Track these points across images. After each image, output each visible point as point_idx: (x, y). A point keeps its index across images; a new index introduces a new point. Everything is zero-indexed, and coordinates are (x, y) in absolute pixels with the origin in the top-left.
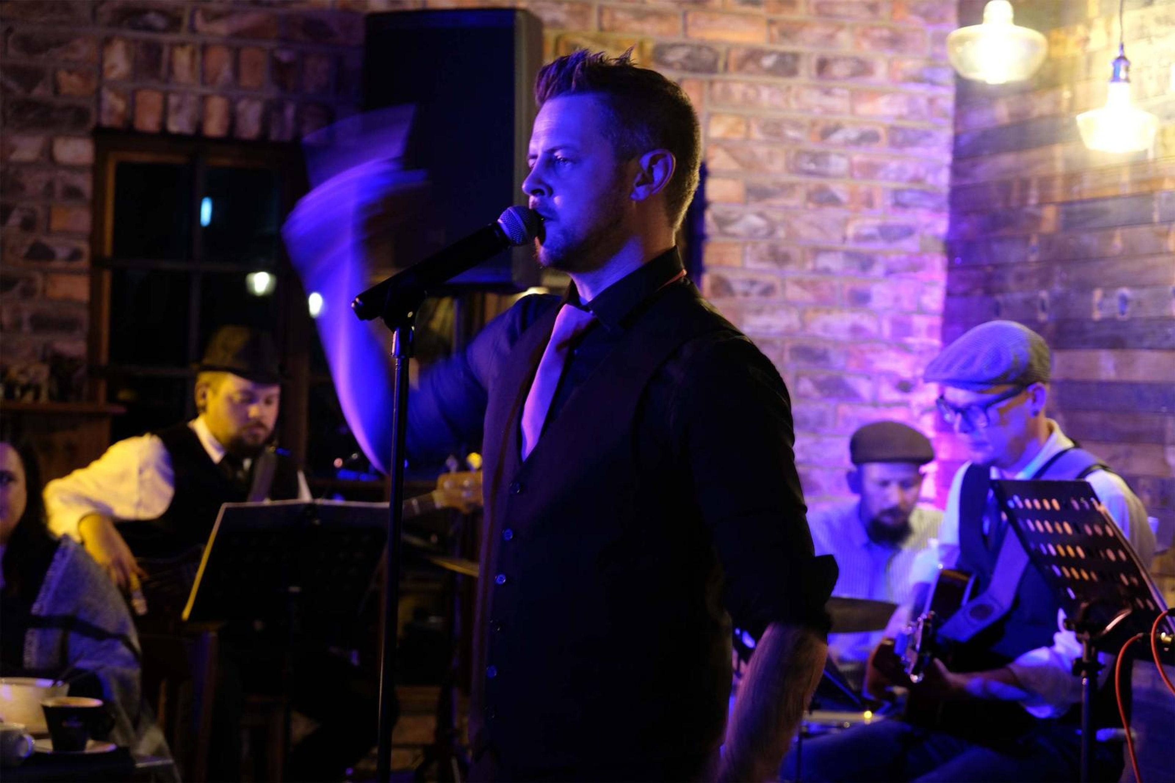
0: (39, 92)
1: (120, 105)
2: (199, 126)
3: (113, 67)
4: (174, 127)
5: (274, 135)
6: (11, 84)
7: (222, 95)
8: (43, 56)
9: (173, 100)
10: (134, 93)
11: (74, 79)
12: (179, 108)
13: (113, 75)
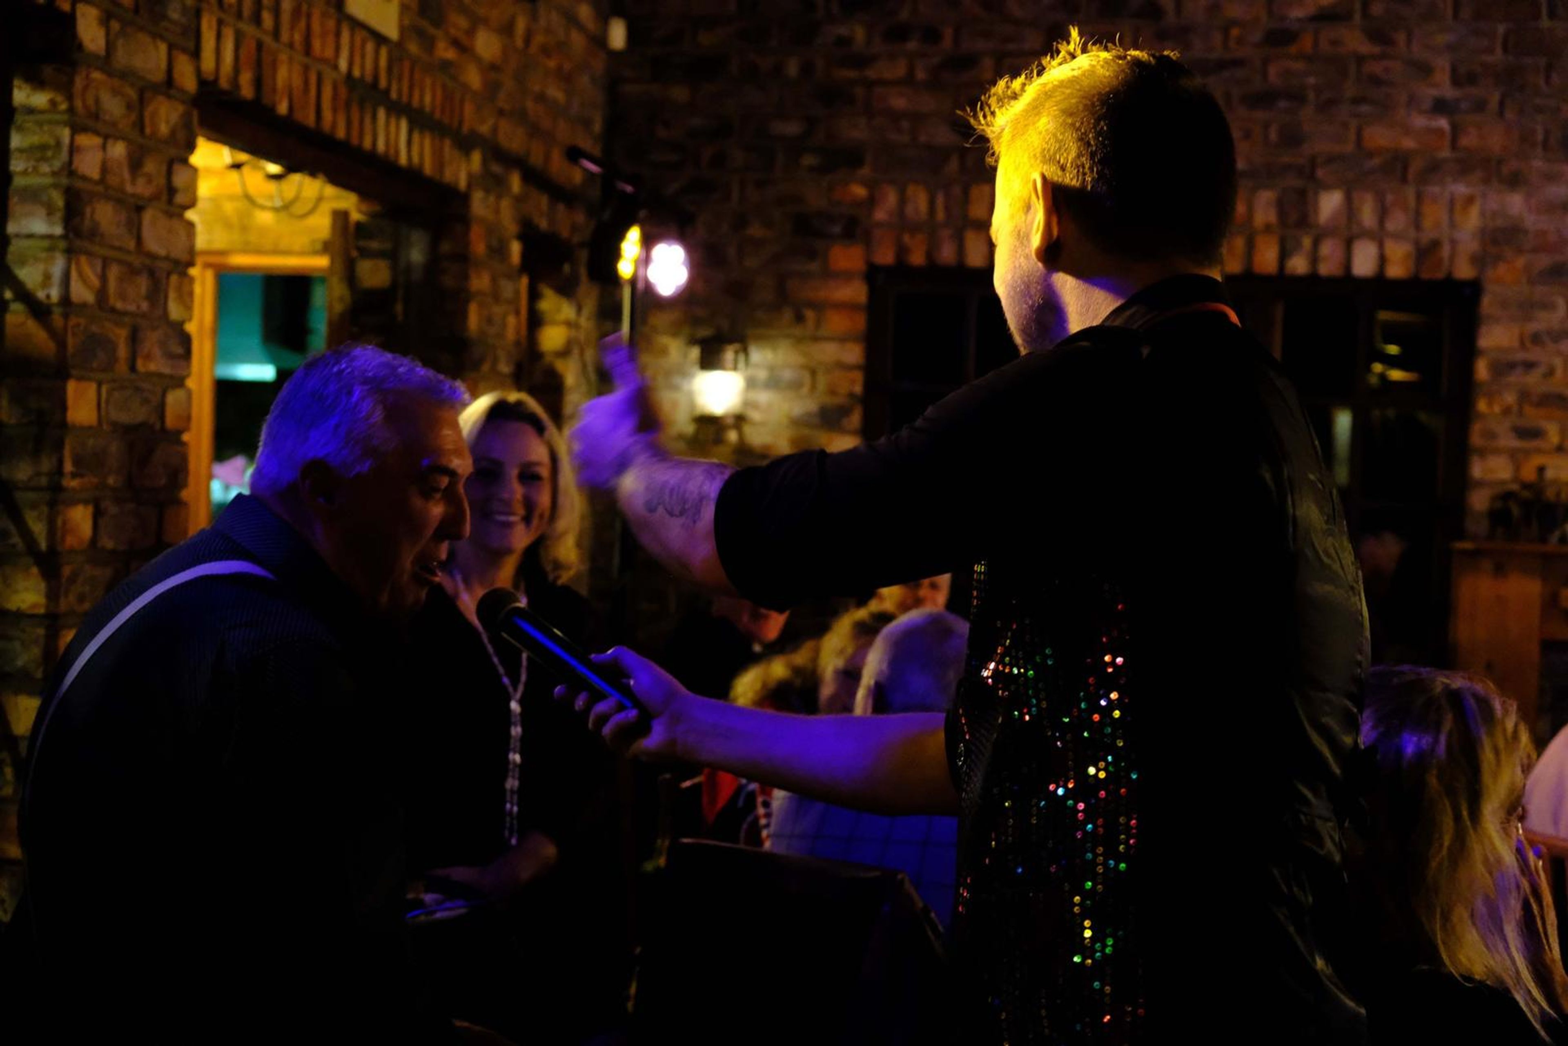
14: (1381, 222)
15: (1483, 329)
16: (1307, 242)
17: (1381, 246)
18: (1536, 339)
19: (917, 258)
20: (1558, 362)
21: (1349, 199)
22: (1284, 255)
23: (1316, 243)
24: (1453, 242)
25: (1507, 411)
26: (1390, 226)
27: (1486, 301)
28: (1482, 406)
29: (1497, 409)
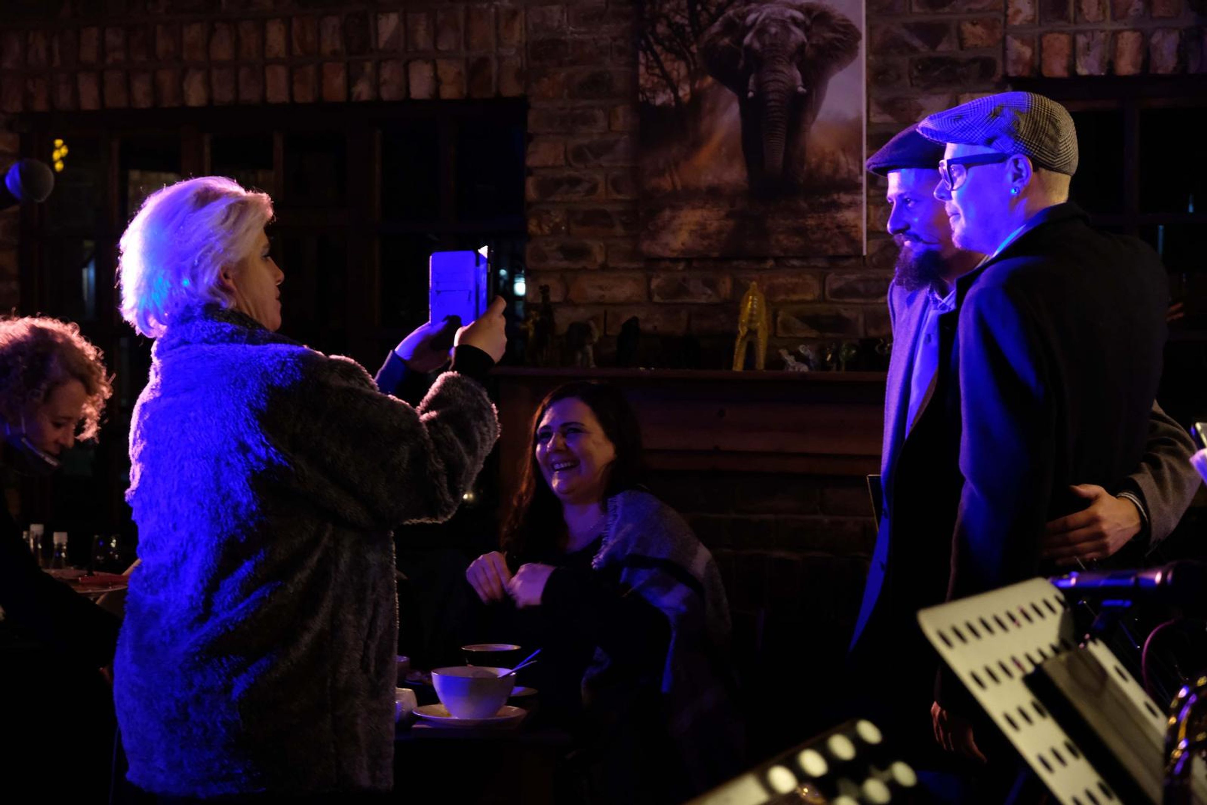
0: (943, 48)
1: (1027, 52)
2: (1111, 65)
3: (1018, 12)
4: (1082, 71)
5: (1193, 68)
6: (916, 43)
7: (1135, 30)
8: (947, 9)
9: (1081, 40)
10: (1041, 37)
11: (979, 30)
12: (1088, 48)
13: (1018, 21)
14: (435, 43)
15: (531, 148)
16: (369, 67)
17: (435, 68)
18: (579, 154)
19: (40, 105)
20: (599, 177)
21: (404, 20)
22: (350, 82)
23: (377, 68)
24: (500, 59)
25: (555, 230)
26: (443, 47)
27: (531, 117)
28: (533, 227)
29: (546, 229)
